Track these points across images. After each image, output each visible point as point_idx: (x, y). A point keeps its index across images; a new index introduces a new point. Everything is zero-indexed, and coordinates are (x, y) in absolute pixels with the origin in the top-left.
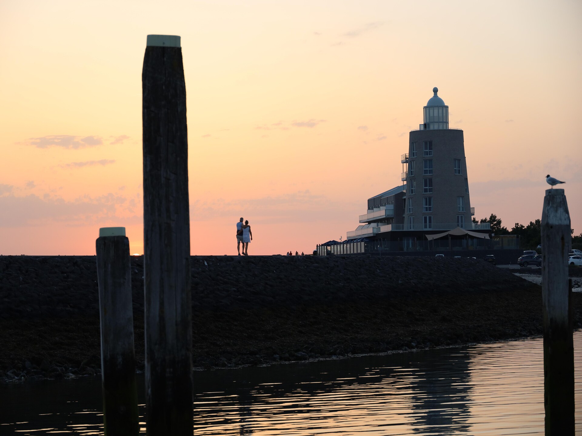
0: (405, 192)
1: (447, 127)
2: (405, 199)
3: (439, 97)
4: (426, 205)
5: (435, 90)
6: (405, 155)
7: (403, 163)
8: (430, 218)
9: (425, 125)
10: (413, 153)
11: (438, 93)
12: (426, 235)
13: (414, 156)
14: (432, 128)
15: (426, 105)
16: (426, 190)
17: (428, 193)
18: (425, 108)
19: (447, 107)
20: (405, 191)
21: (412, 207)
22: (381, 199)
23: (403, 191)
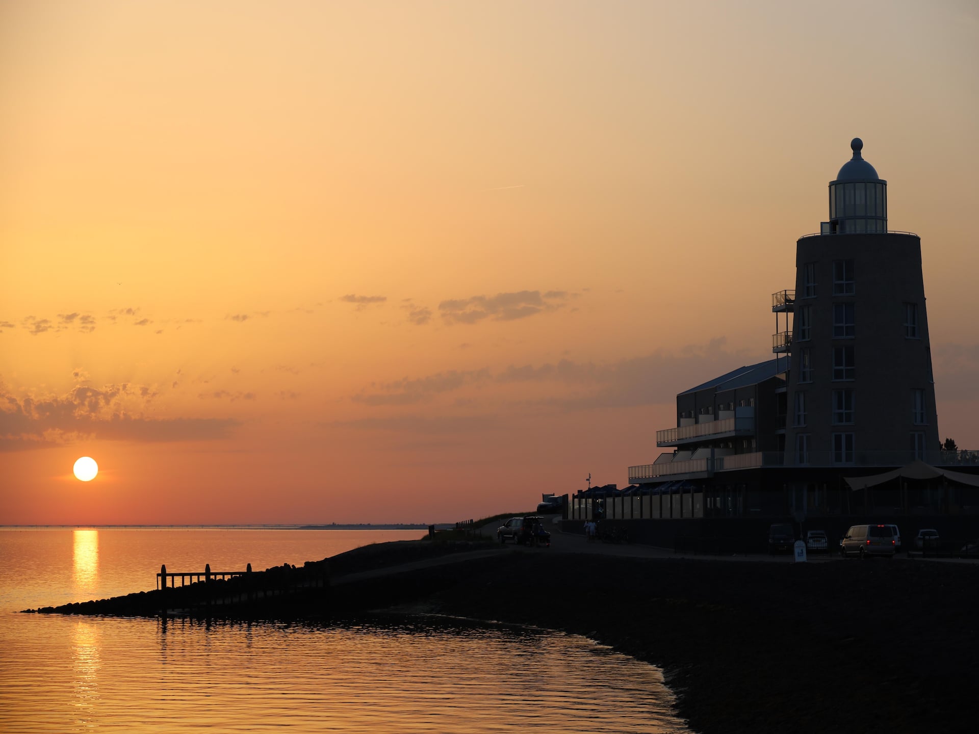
0: (785, 379)
1: (885, 229)
2: (784, 395)
3: (865, 160)
4: (840, 407)
5: (857, 145)
6: (784, 293)
7: (777, 312)
8: (849, 438)
9: (833, 224)
10: (808, 288)
11: (862, 151)
12: (845, 478)
13: (808, 295)
14: (850, 229)
15: (835, 179)
16: (838, 374)
17: (844, 380)
18: (832, 184)
19: (883, 183)
20: (783, 377)
21: (804, 412)
22: (716, 394)
23: (778, 376)
